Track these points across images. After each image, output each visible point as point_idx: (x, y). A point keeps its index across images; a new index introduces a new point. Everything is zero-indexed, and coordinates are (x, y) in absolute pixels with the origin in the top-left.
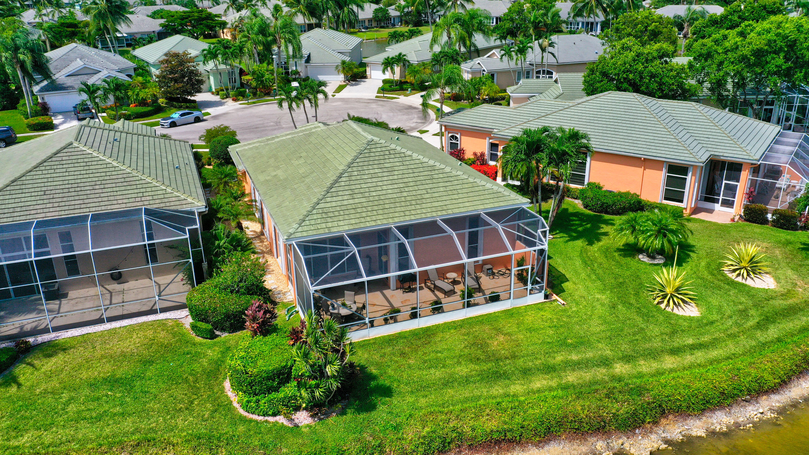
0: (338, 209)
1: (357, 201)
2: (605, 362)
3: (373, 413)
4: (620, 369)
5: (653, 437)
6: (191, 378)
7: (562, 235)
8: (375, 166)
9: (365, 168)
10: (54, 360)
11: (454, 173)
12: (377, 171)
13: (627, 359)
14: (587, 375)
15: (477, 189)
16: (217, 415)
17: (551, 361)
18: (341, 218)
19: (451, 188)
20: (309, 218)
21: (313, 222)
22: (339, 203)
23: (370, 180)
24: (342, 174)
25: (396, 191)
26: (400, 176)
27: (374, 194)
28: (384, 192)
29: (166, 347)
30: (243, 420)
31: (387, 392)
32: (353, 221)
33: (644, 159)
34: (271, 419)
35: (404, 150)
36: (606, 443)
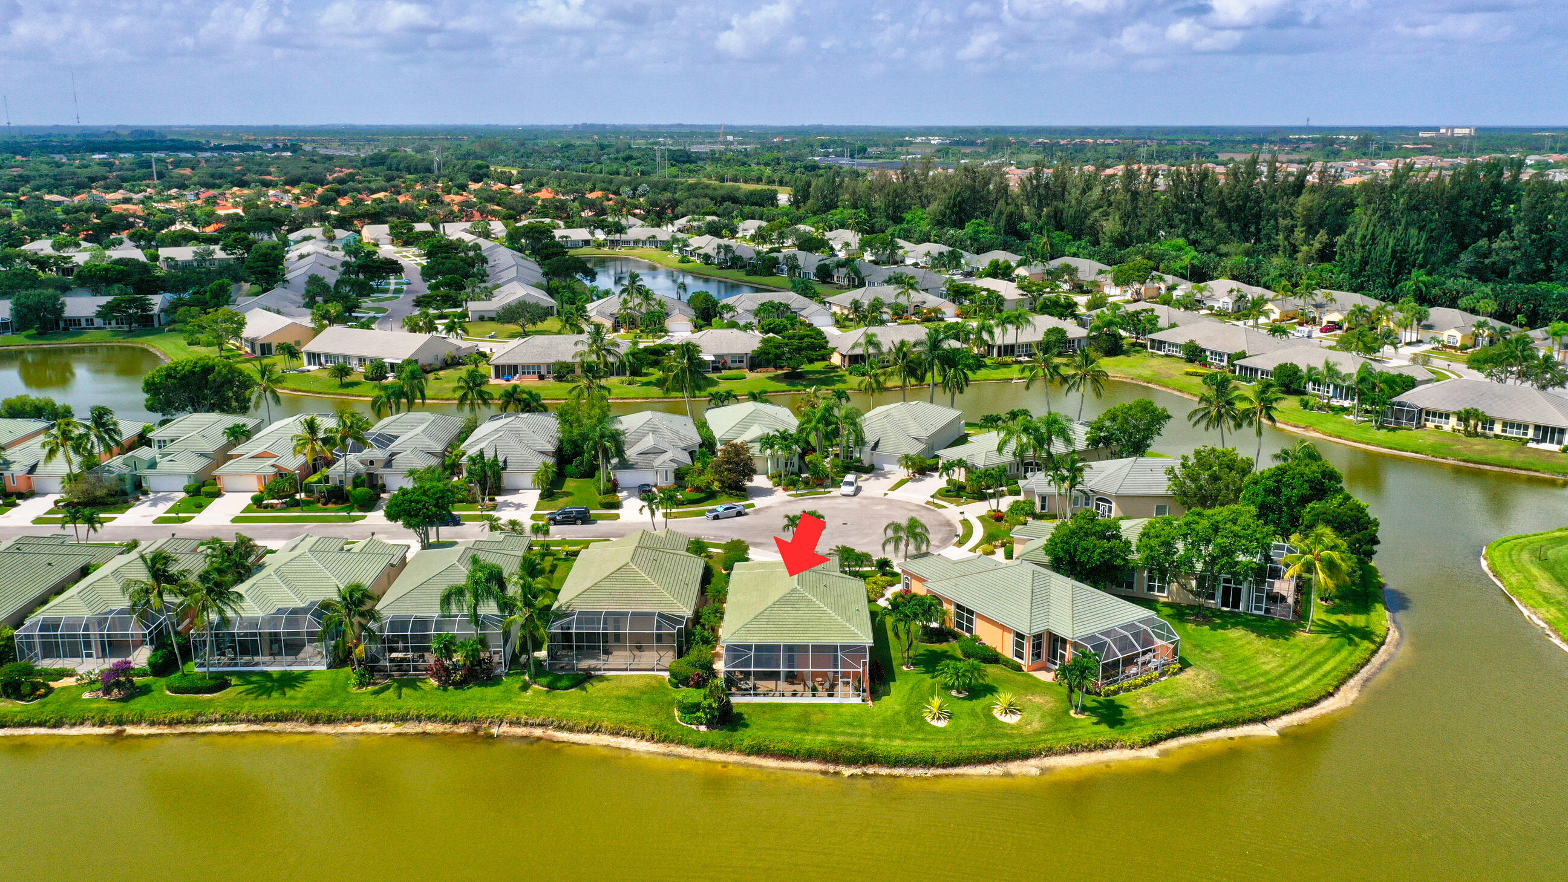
0: (756, 629)
1: (768, 626)
4: (867, 739)
5: (858, 769)
6: (662, 703)
7: (922, 668)
9: (783, 606)
10: (603, 683)
14: (847, 739)
15: (841, 628)
16: (668, 720)
17: (835, 730)
18: (756, 635)
19: (828, 627)
20: (739, 632)
21: (739, 635)
22: (758, 626)
23: (782, 615)
24: (767, 608)
25: (794, 623)
29: (654, 687)
30: (679, 724)
32: (760, 638)
33: (1001, 624)
34: (689, 726)
35: (812, 598)
36: (834, 767)
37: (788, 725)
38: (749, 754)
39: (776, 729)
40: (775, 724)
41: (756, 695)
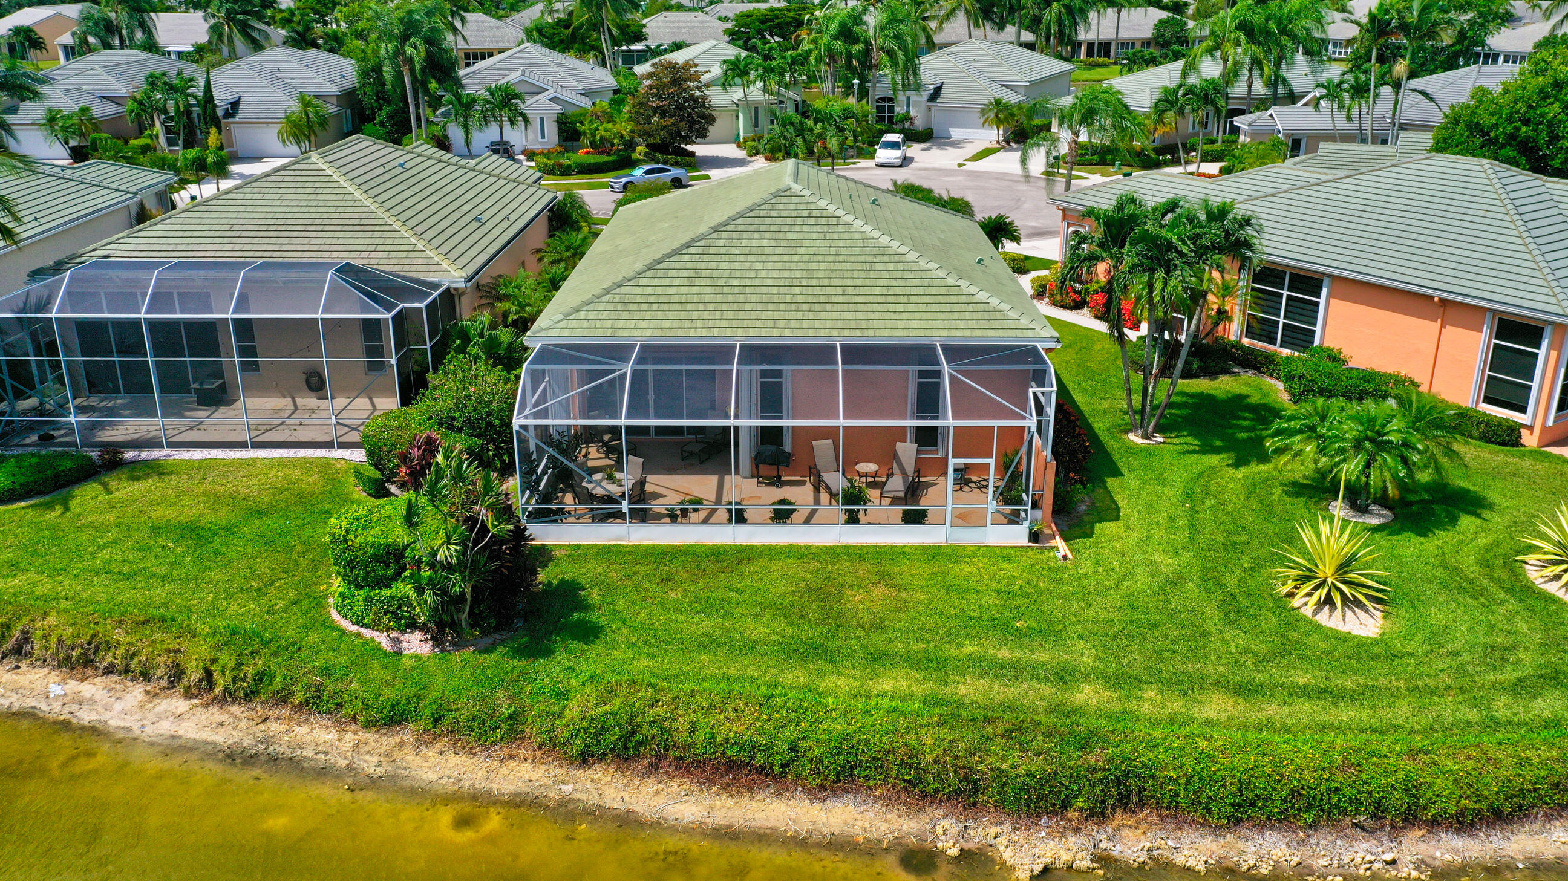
0: (652, 299)
1: (695, 290)
2: (1064, 676)
3: (541, 664)
4: (1086, 694)
5: (1072, 840)
6: (299, 548)
7: (1189, 439)
8: (767, 235)
9: (745, 235)
10: (136, 485)
11: (922, 264)
12: (765, 243)
13: (1118, 680)
14: (1002, 691)
15: (953, 299)
16: (295, 609)
17: (950, 651)
18: (648, 315)
19: (898, 291)
20: (591, 307)
21: (591, 315)
22: (659, 290)
23: (742, 258)
24: (694, 240)
25: (782, 282)
26: (806, 258)
27: (736, 282)
28: (757, 282)
29: (301, 498)
30: (329, 625)
31: (589, 633)
32: (667, 324)
33: (1441, 300)
34: (367, 633)
35: (840, 213)
36: (961, 826)
37: (755, 629)
38: (584, 760)
39: (707, 644)
40: (705, 625)
41: (642, 516)
